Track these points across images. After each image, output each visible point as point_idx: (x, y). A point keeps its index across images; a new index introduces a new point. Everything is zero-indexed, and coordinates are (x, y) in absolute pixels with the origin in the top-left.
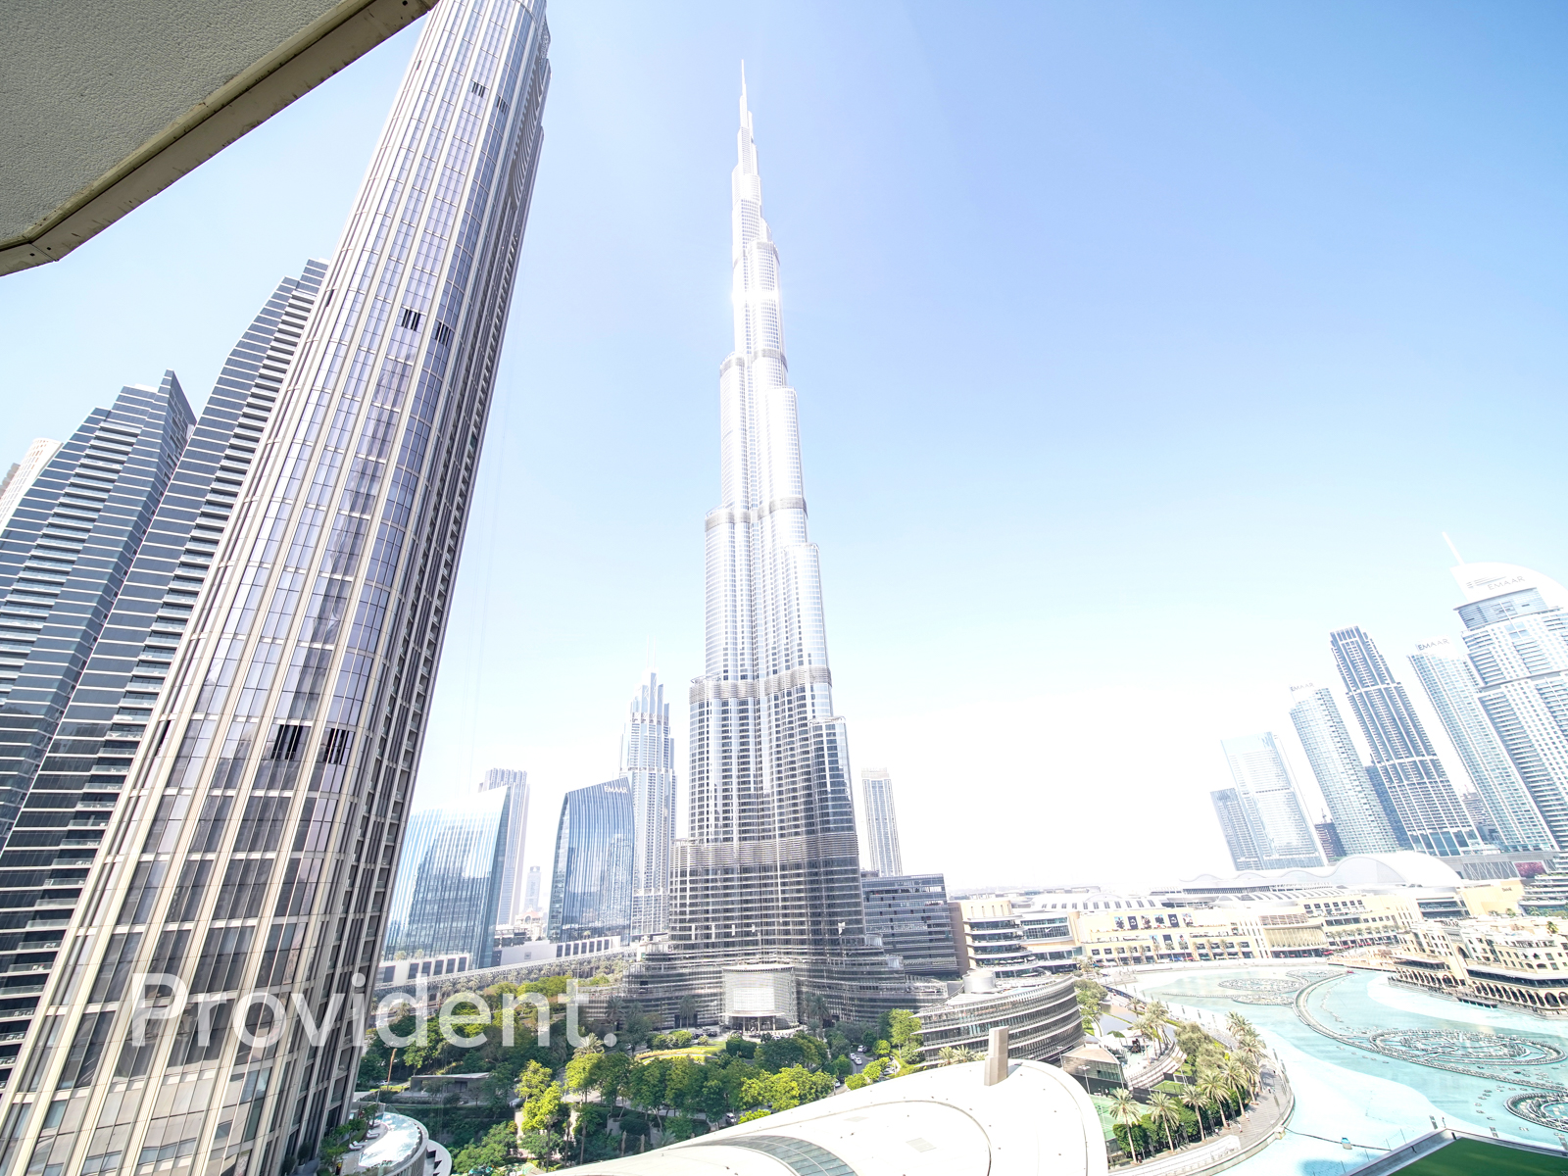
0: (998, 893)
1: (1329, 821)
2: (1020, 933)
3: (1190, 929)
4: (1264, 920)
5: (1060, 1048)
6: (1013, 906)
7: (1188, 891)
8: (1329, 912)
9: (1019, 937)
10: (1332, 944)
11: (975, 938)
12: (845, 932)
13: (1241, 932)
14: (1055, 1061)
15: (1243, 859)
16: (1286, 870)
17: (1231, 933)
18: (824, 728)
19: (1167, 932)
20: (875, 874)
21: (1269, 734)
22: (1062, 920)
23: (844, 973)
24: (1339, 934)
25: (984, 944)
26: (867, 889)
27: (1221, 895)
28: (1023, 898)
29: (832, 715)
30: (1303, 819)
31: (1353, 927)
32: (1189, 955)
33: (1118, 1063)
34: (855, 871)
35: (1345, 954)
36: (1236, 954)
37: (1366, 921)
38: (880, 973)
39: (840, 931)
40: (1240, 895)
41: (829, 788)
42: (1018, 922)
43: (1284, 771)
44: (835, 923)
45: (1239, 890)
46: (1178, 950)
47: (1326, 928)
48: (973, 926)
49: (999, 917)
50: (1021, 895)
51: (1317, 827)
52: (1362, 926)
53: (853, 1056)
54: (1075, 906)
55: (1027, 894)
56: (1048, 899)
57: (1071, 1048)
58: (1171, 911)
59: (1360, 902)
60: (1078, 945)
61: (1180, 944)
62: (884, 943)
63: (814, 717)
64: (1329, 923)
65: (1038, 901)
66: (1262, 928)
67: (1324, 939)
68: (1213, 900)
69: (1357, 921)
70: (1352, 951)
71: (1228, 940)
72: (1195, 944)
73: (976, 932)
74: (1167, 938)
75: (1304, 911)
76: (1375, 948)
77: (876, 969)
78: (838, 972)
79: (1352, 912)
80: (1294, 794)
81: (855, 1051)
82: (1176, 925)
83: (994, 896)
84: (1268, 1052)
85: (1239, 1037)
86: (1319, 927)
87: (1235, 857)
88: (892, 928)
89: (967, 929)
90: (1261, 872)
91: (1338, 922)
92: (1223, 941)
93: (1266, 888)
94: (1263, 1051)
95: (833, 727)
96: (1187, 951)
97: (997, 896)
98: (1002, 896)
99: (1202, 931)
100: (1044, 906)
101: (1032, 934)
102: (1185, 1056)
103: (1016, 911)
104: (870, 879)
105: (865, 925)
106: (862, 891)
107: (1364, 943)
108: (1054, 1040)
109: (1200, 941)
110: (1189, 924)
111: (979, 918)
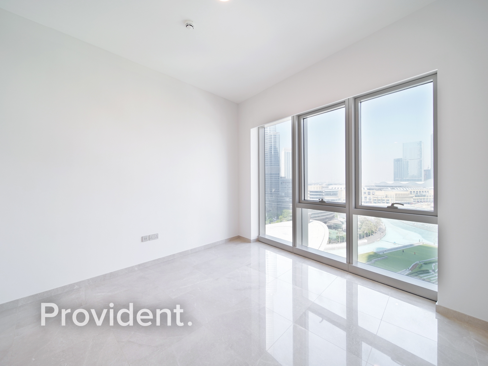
0: (320, 184)
1: (429, 169)
2: (324, 194)
3: (373, 196)
4: (396, 194)
5: (327, 220)
6: (323, 188)
7: (377, 186)
8: (417, 194)
9: (323, 195)
10: (414, 201)
11: (311, 195)
12: (274, 192)
13: (388, 197)
14: (325, 223)
15: (397, 178)
16: (410, 182)
17: (385, 197)
18: (273, 136)
19: (366, 196)
20: (285, 178)
21: (421, 142)
22: (336, 192)
23: (273, 201)
24: (417, 199)
25: (313, 196)
26: (282, 181)
27: (385, 188)
28: (326, 186)
29: (276, 132)
30: (421, 168)
31: (423, 197)
32: (371, 202)
33: (342, 224)
34: (279, 177)
35: (417, 204)
36: (384, 202)
37: (428, 196)
38: (283, 201)
39: (273, 191)
40: (391, 188)
41: (273, 154)
42: (324, 191)
43: (421, 154)
44: (272, 189)
45: (392, 187)
46: (368, 201)
47: (414, 198)
48: (311, 192)
49: (318, 190)
50: (327, 185)
51: (424, 171)
52: (426, 197)
53: (273, 218)
54: (341, 188)
55: (328, 185)
56: (334, 186)
57: (330, 220)
58: (369, 191)
59: (428, 191)
60: (339, 198)
61: (369, 199)
62: (285, 195)
63: (270, 132)
64: (416, 196)
65: (330, 187)
66: (394, 196)
67: (412, 200)
68: (383, 189)
69: (424, 196)
70: (419, 204)
71: (383, 199)
72: (373, 199)
73: (311, 193)
74: (366, 197)
75: (409, 193)
76: (426, 203)
77: (281, 200)
78: (271, 201)
79: (424, 193)
80: (421, 161)
81: (274, 218)
82: (369, 194)
83: (319, 185)
84: (383, 224)
85: (376, 221)
86: (412, 197)
87: (395, 178)
88: (288, 191)
89: (309, 192)
90: (401, 182)
91: (418, 196)
92: (382, 199)
93: (401, 187)
94: (381, 224)
95: (275, 135)
96: (370, 201)
97: (320, 185)
98: (321, 185)
99: (376, 196)
100: (332, 188)
101: (327, 195)
102: (360, 224)
103: (324, 189)
104: (282, 179)
105: (280, 190)
106: (280, 182)
107: (424, 202)
108: (326, 218)
109: (375, 199)
110: (373, 194)
111: (313, 190)
